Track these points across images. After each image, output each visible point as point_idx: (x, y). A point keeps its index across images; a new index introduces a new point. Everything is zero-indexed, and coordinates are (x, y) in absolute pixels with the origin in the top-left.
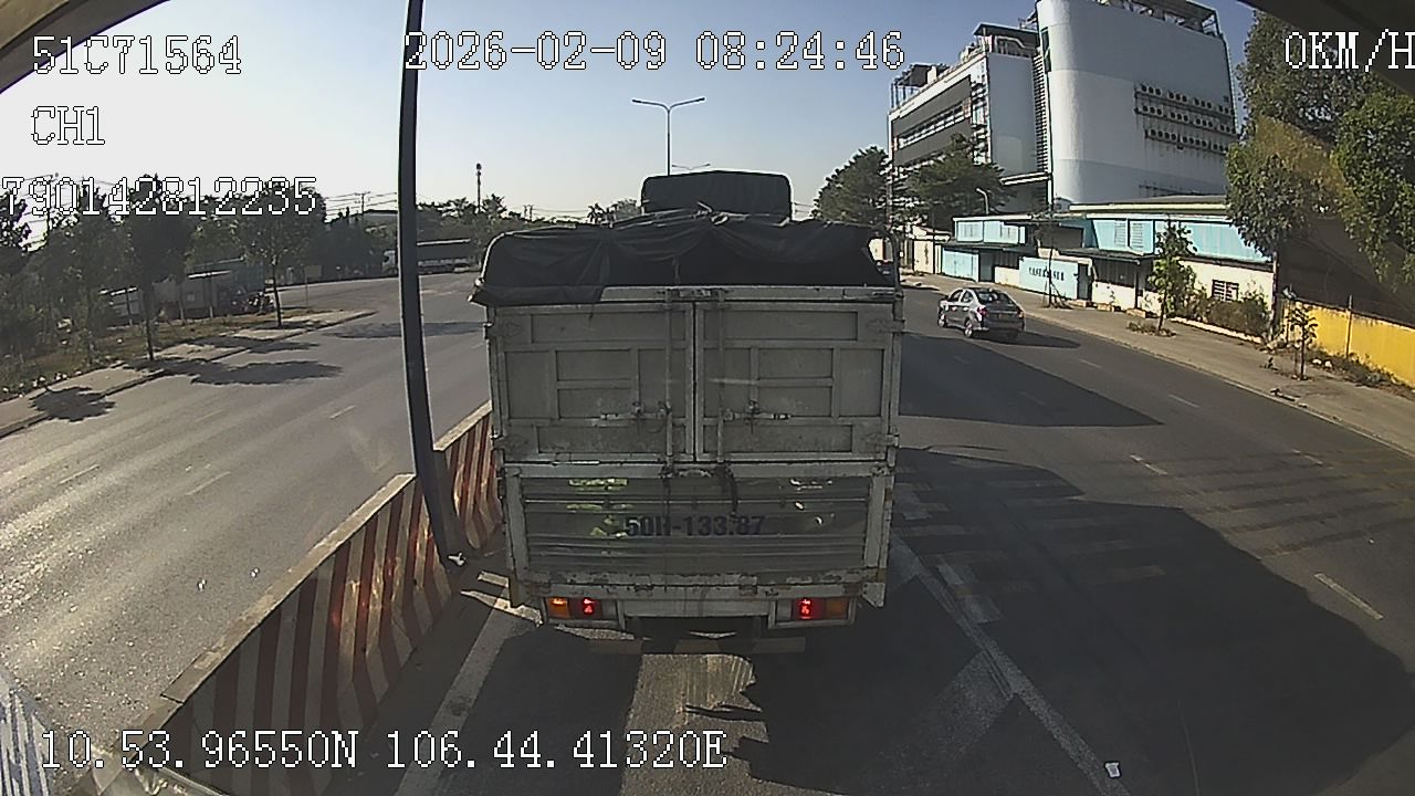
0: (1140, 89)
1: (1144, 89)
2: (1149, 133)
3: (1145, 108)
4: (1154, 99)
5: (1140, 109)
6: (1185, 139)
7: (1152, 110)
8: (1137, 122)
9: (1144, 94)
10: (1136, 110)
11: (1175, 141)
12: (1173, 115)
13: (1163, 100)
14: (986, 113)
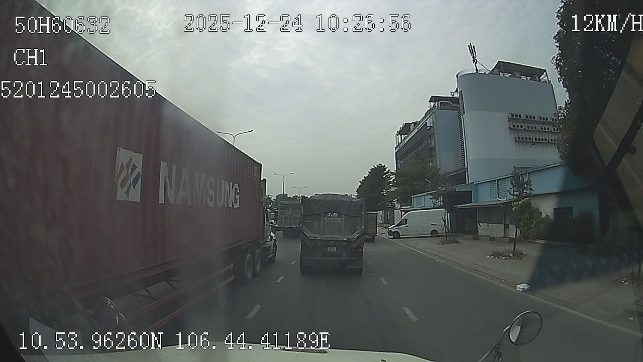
0: (511, 116)
1: (513, 116)
2: (517, 139)
3: (514, 126)
4: (518, 121)
5: (512, 127)
6: (536, 139)
7: (518, 126)
8: (510, 135)
9: (513, 118)
10: (509, 128)
11: (531, 141)
12: (528, 127)
13: (523, 120)
14: (436, 142)
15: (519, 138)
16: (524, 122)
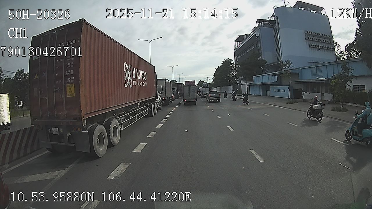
0: (306, 32)
3: (308, 38)
6: (320, 46)
7: (310, 38)
8: (306, 43)
10: (306, 39)
11: (318, 47)
12: (316, 39)
13: (313, 35)
14: (262, 45)
15: (311, 45)
16: (313, 37)
